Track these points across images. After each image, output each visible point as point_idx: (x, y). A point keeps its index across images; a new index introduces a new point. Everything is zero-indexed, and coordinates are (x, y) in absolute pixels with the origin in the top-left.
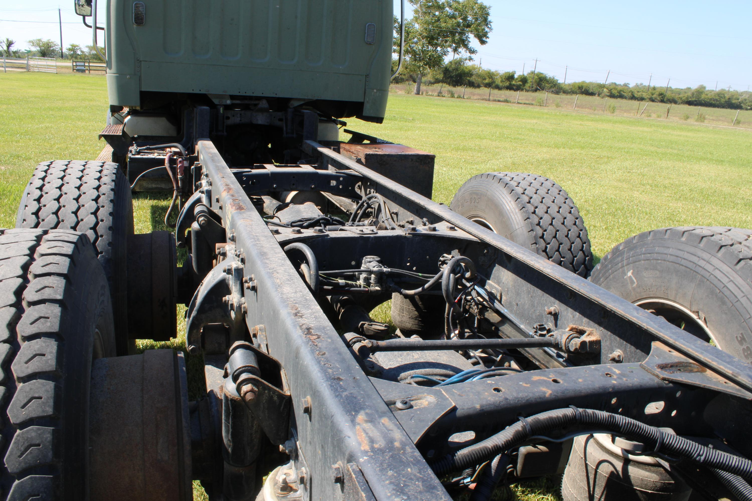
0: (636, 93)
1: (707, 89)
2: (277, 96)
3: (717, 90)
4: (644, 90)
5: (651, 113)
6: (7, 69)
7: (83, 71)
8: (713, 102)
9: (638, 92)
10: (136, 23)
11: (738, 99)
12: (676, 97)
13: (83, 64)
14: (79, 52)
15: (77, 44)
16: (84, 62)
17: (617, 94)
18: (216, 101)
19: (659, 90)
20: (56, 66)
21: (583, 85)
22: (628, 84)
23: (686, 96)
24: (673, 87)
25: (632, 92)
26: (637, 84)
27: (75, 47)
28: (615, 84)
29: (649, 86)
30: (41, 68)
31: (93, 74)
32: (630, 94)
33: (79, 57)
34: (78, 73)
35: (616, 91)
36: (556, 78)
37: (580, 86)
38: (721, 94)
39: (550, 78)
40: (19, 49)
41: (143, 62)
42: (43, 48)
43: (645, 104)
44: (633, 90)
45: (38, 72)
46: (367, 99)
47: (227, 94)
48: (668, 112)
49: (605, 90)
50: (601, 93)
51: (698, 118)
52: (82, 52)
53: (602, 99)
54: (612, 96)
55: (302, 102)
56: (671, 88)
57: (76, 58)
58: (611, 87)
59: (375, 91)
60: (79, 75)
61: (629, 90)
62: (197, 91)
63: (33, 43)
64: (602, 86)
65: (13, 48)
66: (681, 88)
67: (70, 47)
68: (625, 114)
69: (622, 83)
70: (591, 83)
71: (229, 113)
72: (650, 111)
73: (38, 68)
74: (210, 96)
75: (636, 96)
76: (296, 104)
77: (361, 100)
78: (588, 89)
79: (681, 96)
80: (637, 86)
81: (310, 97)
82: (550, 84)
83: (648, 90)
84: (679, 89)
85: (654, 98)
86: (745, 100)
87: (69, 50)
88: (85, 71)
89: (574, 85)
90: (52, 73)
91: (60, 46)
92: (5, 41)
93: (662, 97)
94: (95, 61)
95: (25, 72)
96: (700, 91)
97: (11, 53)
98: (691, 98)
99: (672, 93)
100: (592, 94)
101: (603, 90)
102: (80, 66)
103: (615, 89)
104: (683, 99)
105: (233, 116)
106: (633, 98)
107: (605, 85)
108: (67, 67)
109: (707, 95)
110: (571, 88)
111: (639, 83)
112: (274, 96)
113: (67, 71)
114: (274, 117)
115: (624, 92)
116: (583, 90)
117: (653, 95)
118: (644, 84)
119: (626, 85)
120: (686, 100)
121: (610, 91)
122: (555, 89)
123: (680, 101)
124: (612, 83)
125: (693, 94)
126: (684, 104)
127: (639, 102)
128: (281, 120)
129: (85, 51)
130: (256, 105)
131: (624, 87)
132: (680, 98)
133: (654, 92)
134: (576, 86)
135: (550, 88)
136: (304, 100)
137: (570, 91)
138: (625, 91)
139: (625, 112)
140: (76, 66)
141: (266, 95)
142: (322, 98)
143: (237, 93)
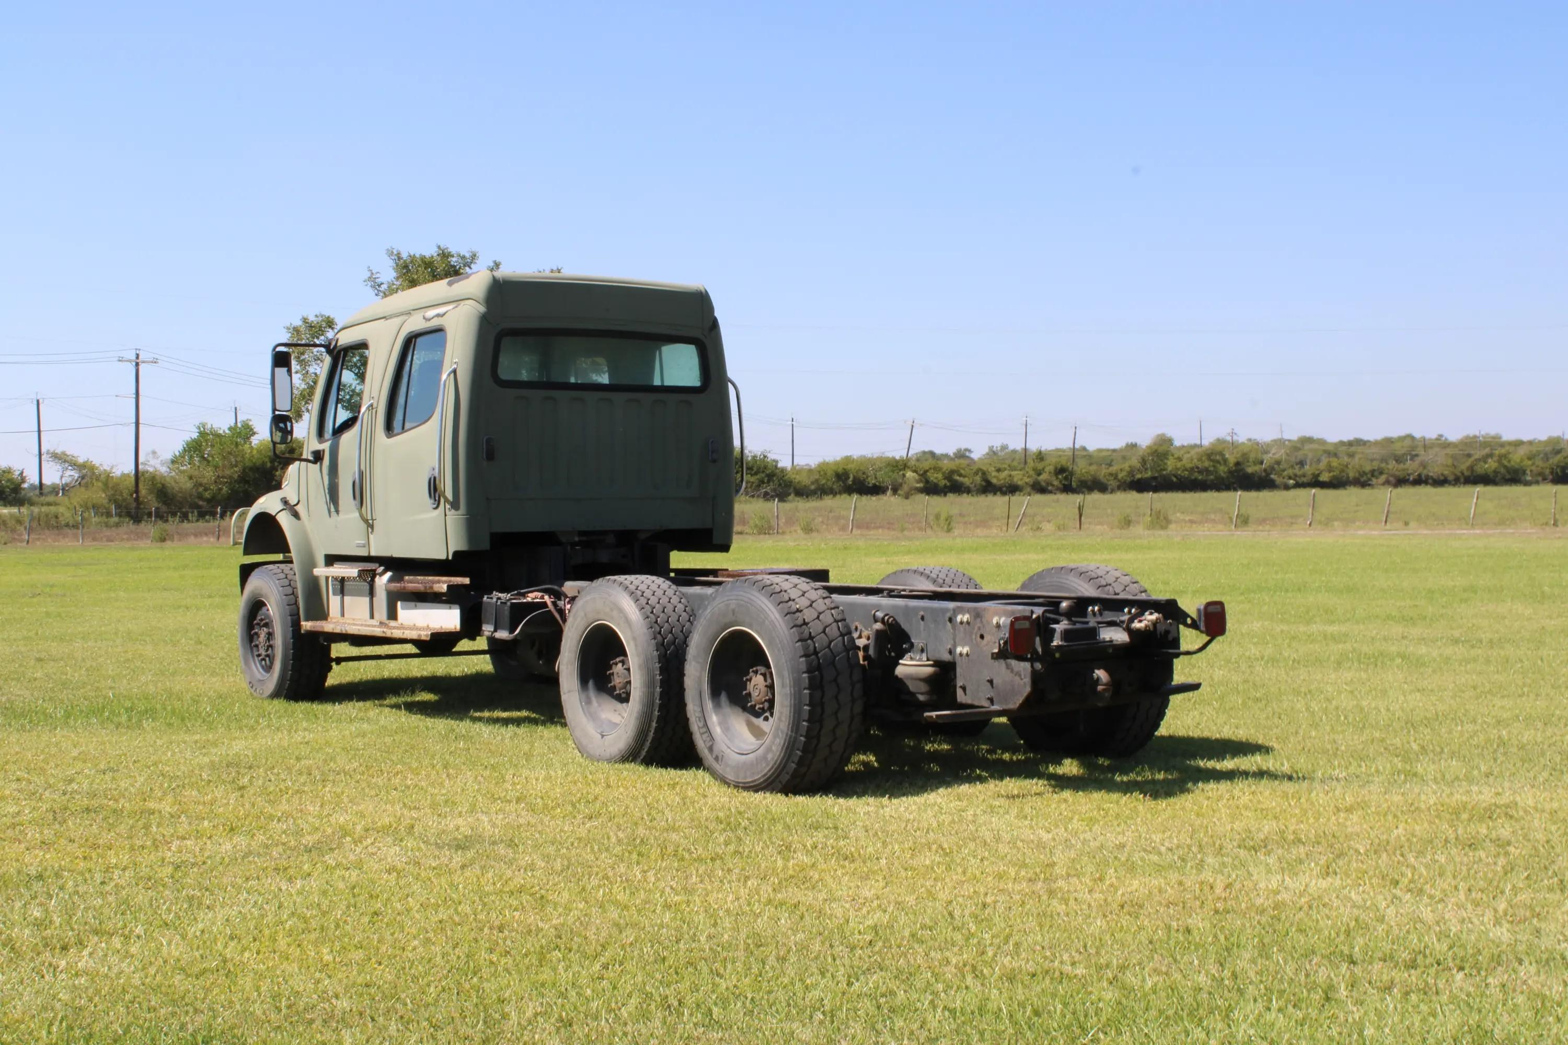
0: (994, 474)
1: (1177, 443)
2: (626, 529)
3: (1206, 442)
4: (1015, 463)
5: (1040, 522)
8: (1200, 478)
9: (999, 470)
11: (1262, 463)
12: (1103, 473)
17: (943, 483)
19: (1054, 460)
21: (850, 466)
22: (966, 450)
23: (1127, 469)
24: (1092, 447)
25: (984, 473)
26: (991, 448)
28: (932, 454)
29: (1026, 449)
32: (978, 479)
35: (940, 476)
36: (771, 456)
37: (840, 471)
38: (1214, 454)
39: (754, 457)
43: (1023, 502)
44: (984, 468)
48: (1081, 516)
49: (909, 474)
50: (901, 485)
51: (1152, 522)
53: (907, 502)
54: (931, 489)
56: (1084, 449)
58: (926, 465)
59: (724, 514)
61: (975, 468)
62: (546, 529)
64: (899, 466)
66: (1112, 447)
68: (978, 531)
69: (951, 451)
70: (871, 461)
72: (1038, 518)
75: (994, 481)
78: (862, 477)
79: (1113, 469)
80: (992, 453)
81: (658, 527)
82: (756, 474)
83: (1026, 463)
84: (1108, 450)
85: (1043, 484)
86: (1278, 463)
89: (822, 469)
93: (1066, 478)
96: (1161, 449)
98: (1139, 471)
99: (1091, 464)
100: (877, 490)
101: (904, 475)
103: (937, 469)
104: (1120, 476)
106: (988, 488)
107: (908, 459)
109: (1180, 459)
110: (817, 481)
111: (997, 444)
115: (960, 475)
116: (850, 482)
117: (1039, 474)
118: (1011, 447)
119: (961, 455)
120: (1129, 479)
121: (924, 475)
122: (772, 486)
123: (1113, 483)
124: (924, 453)
125: (1144, 461)
126: (1125, 490)
127: (1006, 498)
131: (957, 461)
132: (1111, 474)
133: (1040, 466)
134: (830, 473)
135: (759, 486)
137: (813, 487)
138: (962, 472)
139: (977, 527)
141: (614, 528)
142: (671, 528)
143: (585, 529)
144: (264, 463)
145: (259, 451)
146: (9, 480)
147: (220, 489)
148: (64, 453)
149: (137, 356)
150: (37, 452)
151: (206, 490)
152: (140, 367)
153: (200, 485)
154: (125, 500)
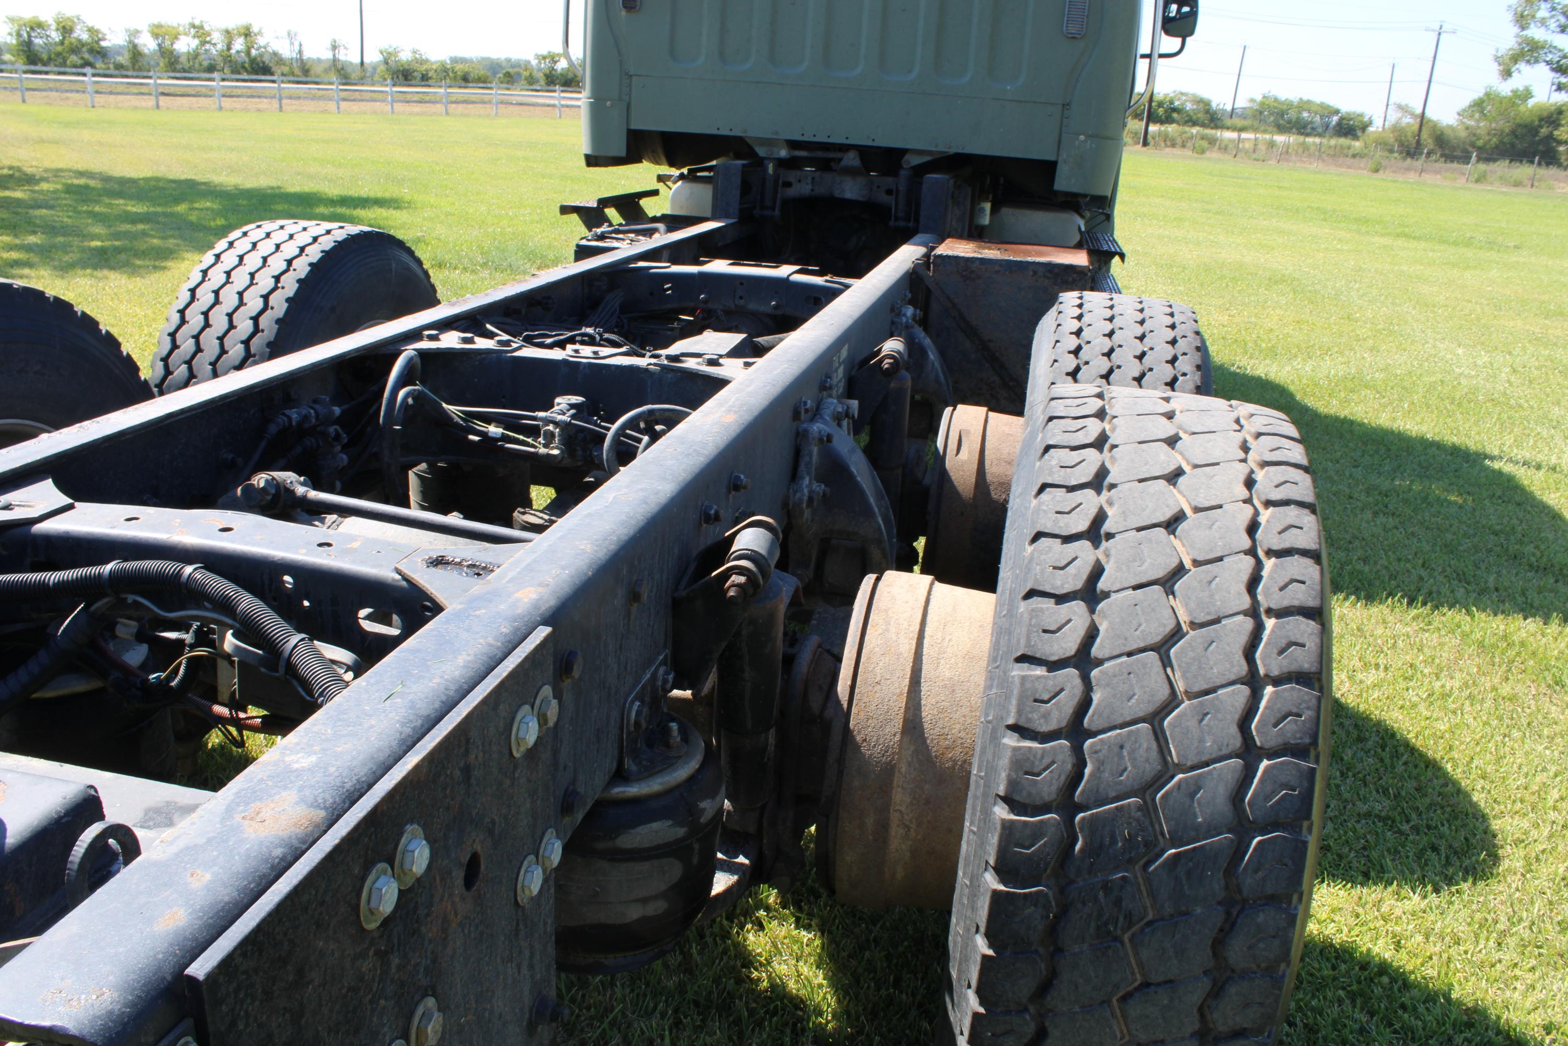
2: (875, 144)
10: (625, 7)
18: (761, 152)
41: (634, 78)
46: (1064, 156)
47: (780, 137)
55: (927, 158)
59: (1082, 137)
62: (725, 132)
71: (792, 176)
74: (749, 141)
76: (915, 160)
77: (1051, 157)
81: (942, 148)
105: (800, 181)
112: (870, 143)
114: (878, 187)
128: (889, 192)
130: (839, 160)
136: (929, 153)
141: (853, 141)
142: (968, 151)
143: (797, 137)
144: (1533, 121)
145: (1531, 111)
146: (1361, 121)
147: (1490, 140)
148: (1407, 105)
149: (1441, 28)
150: (1385, 104)
151: (1479, 139)
152: (1442, 36)
153: (1474, 135)
154: (1408, 141)
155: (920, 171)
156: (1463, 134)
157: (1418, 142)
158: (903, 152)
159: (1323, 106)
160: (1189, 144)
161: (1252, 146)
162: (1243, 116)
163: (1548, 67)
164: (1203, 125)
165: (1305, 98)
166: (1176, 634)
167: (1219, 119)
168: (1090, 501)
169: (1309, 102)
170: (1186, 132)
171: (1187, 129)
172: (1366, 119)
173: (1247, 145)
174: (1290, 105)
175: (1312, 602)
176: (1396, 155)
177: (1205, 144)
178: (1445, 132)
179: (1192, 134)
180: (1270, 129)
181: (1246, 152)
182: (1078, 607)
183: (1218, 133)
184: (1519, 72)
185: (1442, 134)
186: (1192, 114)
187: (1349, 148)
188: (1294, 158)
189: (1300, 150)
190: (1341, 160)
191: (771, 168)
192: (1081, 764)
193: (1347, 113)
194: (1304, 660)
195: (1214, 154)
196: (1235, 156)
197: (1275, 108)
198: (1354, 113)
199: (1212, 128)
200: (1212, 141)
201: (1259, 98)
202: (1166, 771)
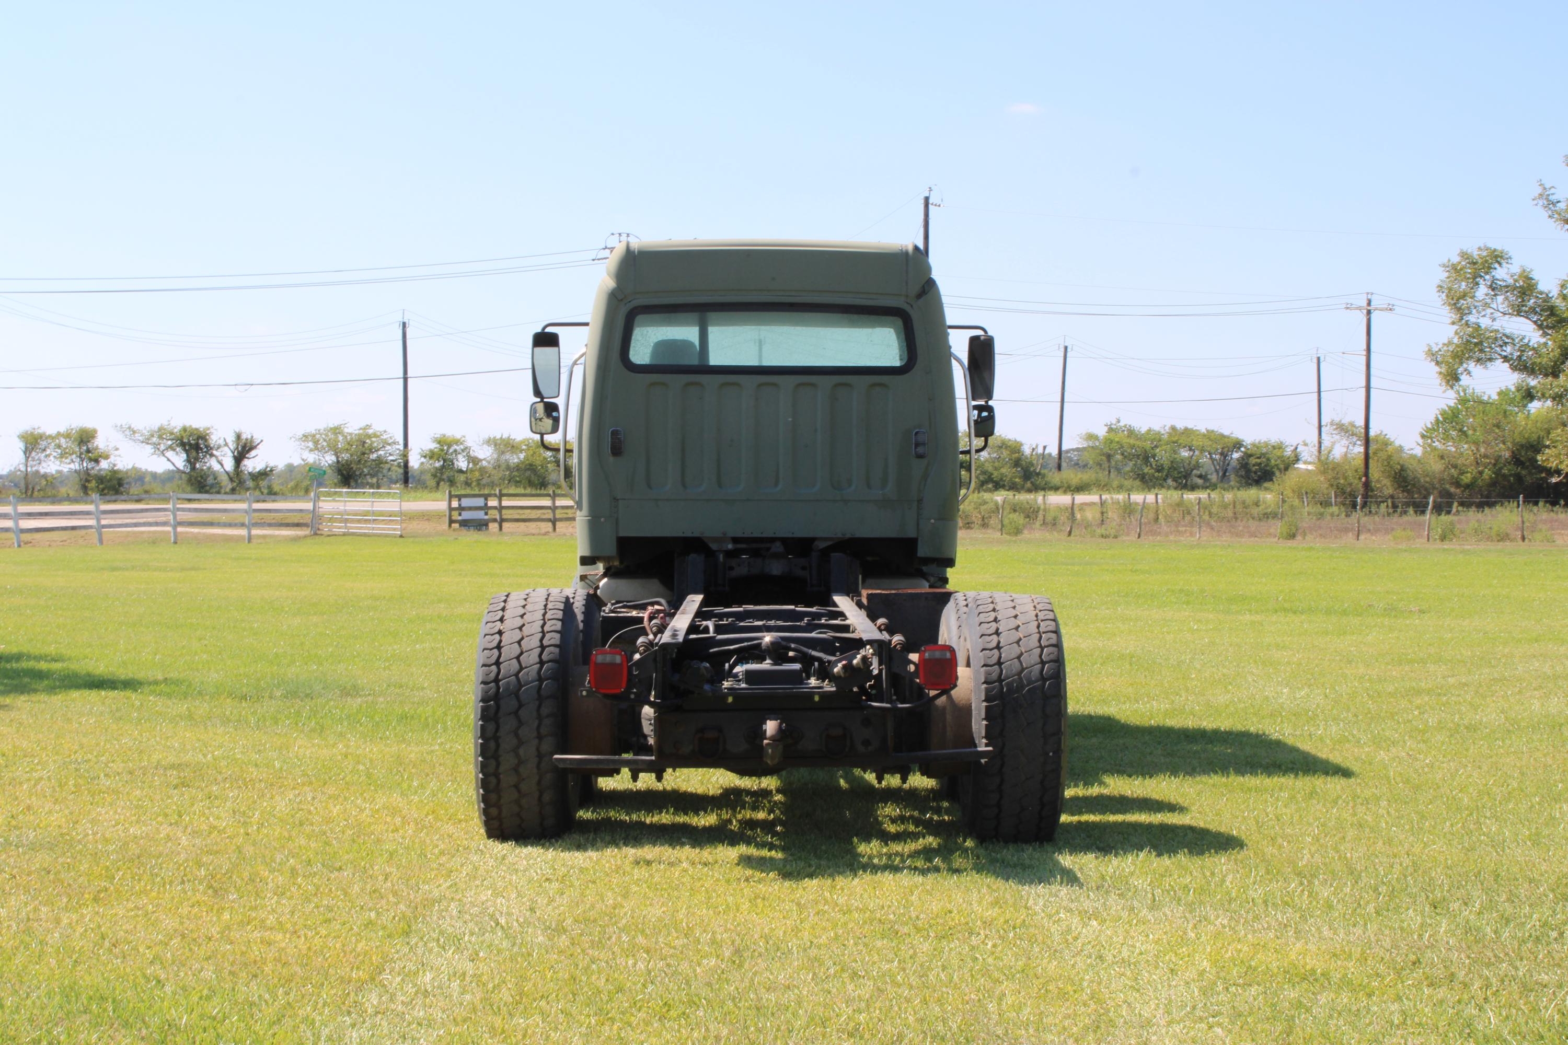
2: (795, 536)
6: (255, 532)
7: (481, 525)
13: (480, 502)
14: (462, 463)
15: (458, 436)
16: (486, 497)
18: (714, 546)
20: (401, 513)
27: (450, 446)
30: (353, 521)
31: (512, 534)
33: (462, 478)
34: (464, 531)
40: (272, 464)
41: (620, 501)
42: (345, 456)
45: (344, 534)
46: (923, 534)
47: (727, 536)
52: (474, 460)
55: (830, 543)
57: (452, 482)
59: (932, 521)
60: (471, 537)
62: (688, 534)
63: (316, 443)
65: (252, 464)
67: (434, 446)
71: (735, 562)
73: (346, 521)
74: (705, 540)
76: (822, 545)
77: (914, 536)
81: (839, 535)
87: (431, 455)
88: (486, 525)
90: (387, 536)
91: (401, 447)
92: (231, 439)
94: (521, 490)
95: (305, 537)
97: (246, 477)
102: (470, 509)
105: (739, 565)
108: (425, 516)
112: (790, 535)
113: (426, 527)
114: (796, 565)
128: (804, 568)
129: (481, 456)
130: (768, 549)
136: (831, 539)
140: (461, 509)
141: (778, 535)
142: (857, 535)
143: (739, 535)
147: (1481, 473)
149: (1369, 304)
150: (1317, 425)
151: (1462, 473)
152: (1373, 316)
153: (1455, 466)
154: (1350, 484)
155: (826, 552)
156: (1437, 467)
157: (1367, 485)
158: (813, 540)
159: (1211, 436)
160: (994, 521)
161: (1098, 516)
162: (1080, 466)
163: (1507, 365)
164: (1013, 487)
165: (1180, 426)
166: (1020, 639)
167: (1038, 474)
168: (993, 615)
169: (1187, 432)
170: (985, 503)
171: (987, 496)
172: (1288, 452)
173: (1090, 515)
174: (1155, 439)
175: (1054, 629)
176: (1335, 509)
177: (1019, 518)
178: (1407, 465)
179: (996, 504)
180: (1128, 483)
181: (1087, 526)
182: (995, 637)
183: (1039, 498)
184: (1469, 373)
185: (1403, 469)
186: (990, 469)
187: (1257, 504)
188: (1165, 528)
189: (1177, 516)
190: (1240, 525)
191: (721, 557)
192: (1002, 671)
193: (1254, 445)
194: (1054, 641)
195: (1037, 533)
196: (1070, 533)
197: (1132, 447)
198: (1266, 444)
199: (1029, 491)
200: (1031, 513)
201: (1102, 432)
202: (1023, 670)
